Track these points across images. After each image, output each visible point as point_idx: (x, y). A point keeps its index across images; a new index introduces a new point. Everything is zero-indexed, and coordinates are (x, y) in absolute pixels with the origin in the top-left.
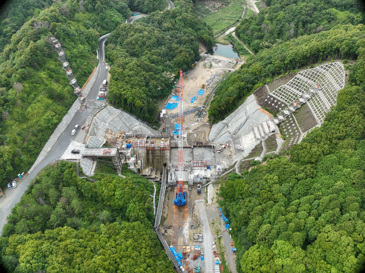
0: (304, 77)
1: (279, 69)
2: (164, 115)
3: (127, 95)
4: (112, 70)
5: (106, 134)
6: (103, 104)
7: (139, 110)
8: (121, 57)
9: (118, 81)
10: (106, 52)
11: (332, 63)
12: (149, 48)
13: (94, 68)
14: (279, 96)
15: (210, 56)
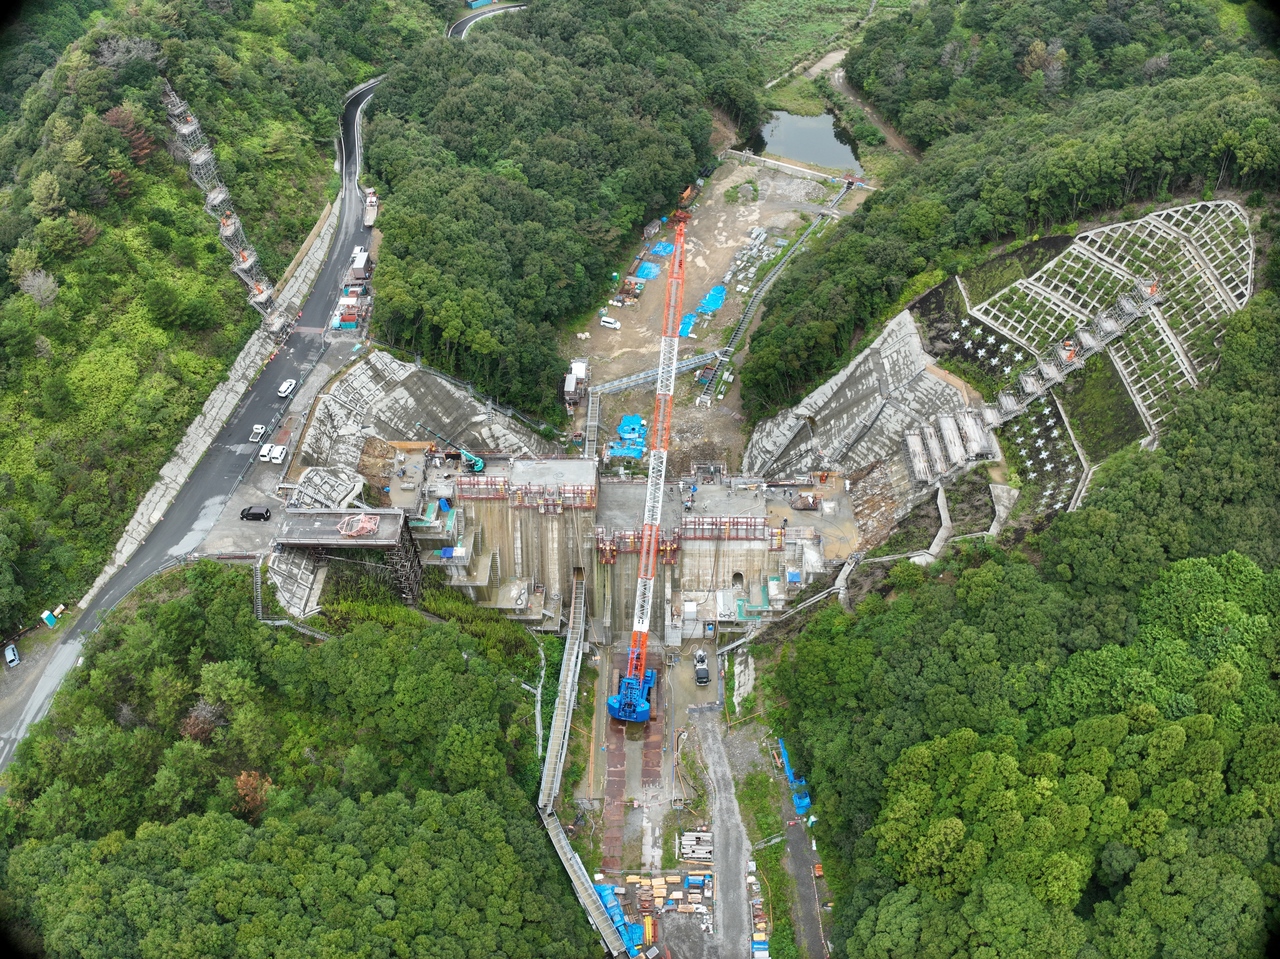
0: (1098, 254)
1: (1007, 219)
2: (579, 382)
3: (443, 312)
4: (387, 217)
5: (365, 458)
6: (354, 345)
7: (487, 367)
8: (423, 165)
9: (409, 258)
10: (366, 148)
11: (1209, 204)
12: (529, 131)
13: (320, 206)
14: (1005, 324)
15: (752, 158)
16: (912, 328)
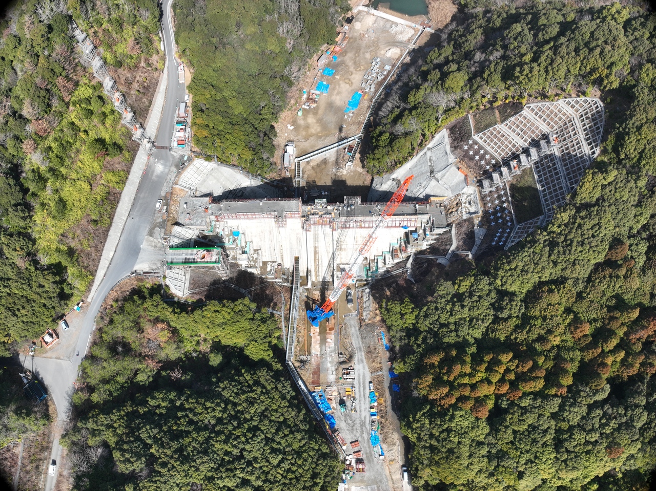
0: (535, 116)
2: (290, 156)
6: (185, 156)
14: (489, 145)
15: (373, 11)
16: (447, 140)
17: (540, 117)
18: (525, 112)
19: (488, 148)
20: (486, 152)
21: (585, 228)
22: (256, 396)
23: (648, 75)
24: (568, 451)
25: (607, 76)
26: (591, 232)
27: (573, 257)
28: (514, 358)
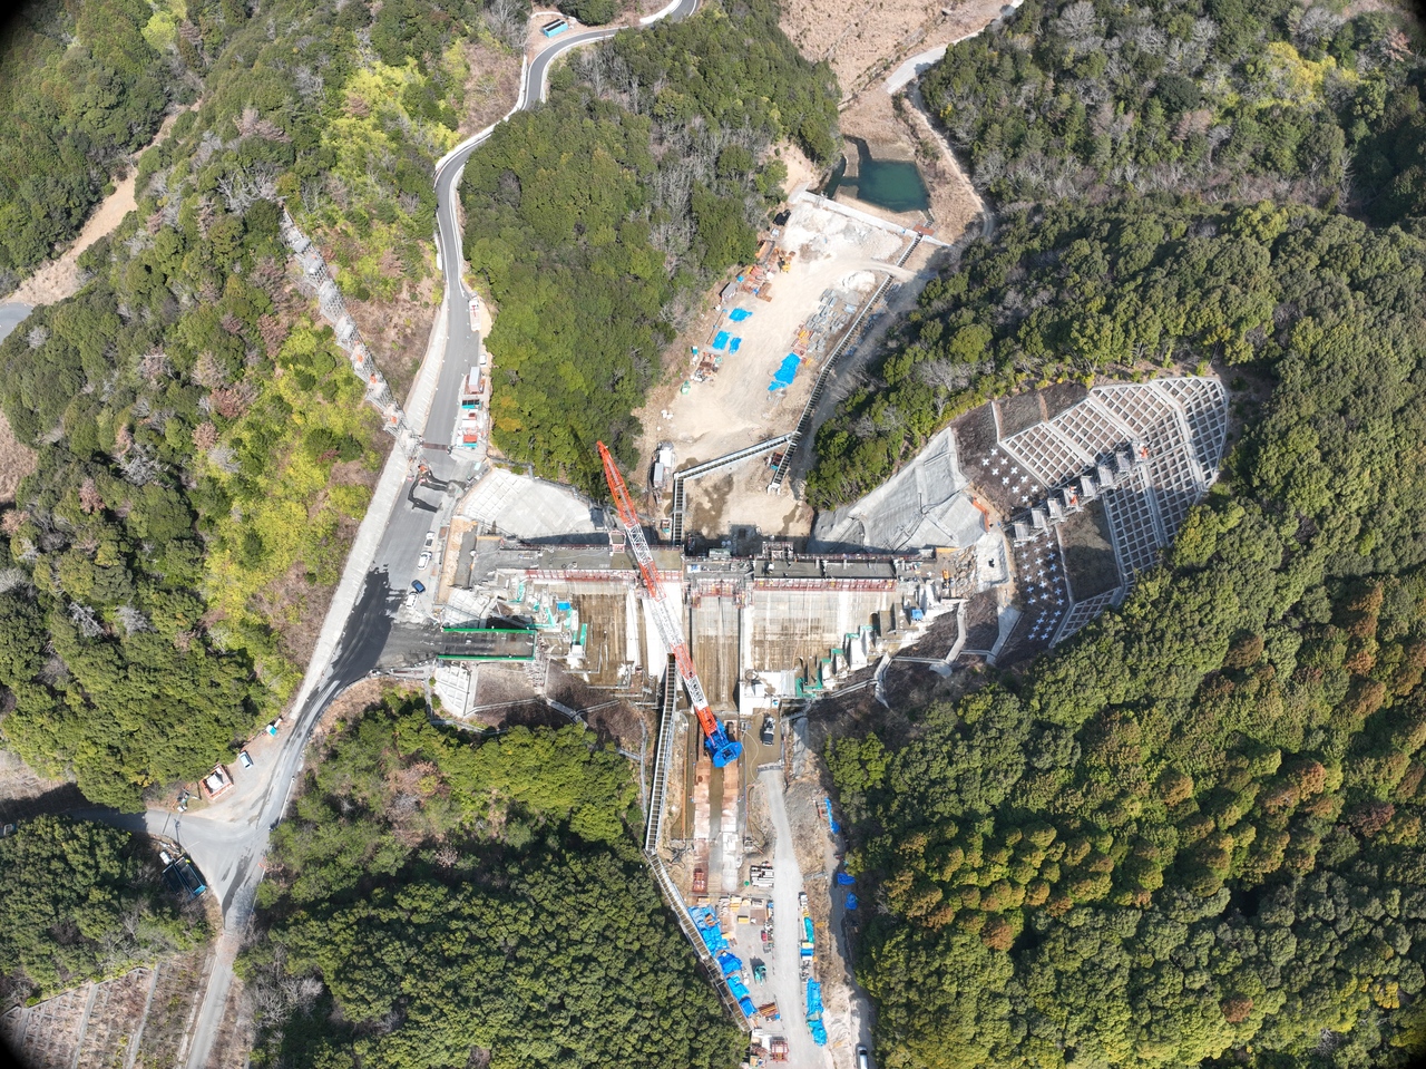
6: (476, 463)
11: (1201, 380)
14: (1027, 458)
15: (826, 202)
16: (953, 447)
17: (1118, 410)
18: (1091, 401)
19: (1026, 464)
20: (1023, 472)
21: (1187, 609)
22: (590, 901)
23: (1304, 338)
24: (1153, 1008)
25: (1231, 342)
26: (1197, 617)
27: (1165, 661)
28: (1059, 839)
